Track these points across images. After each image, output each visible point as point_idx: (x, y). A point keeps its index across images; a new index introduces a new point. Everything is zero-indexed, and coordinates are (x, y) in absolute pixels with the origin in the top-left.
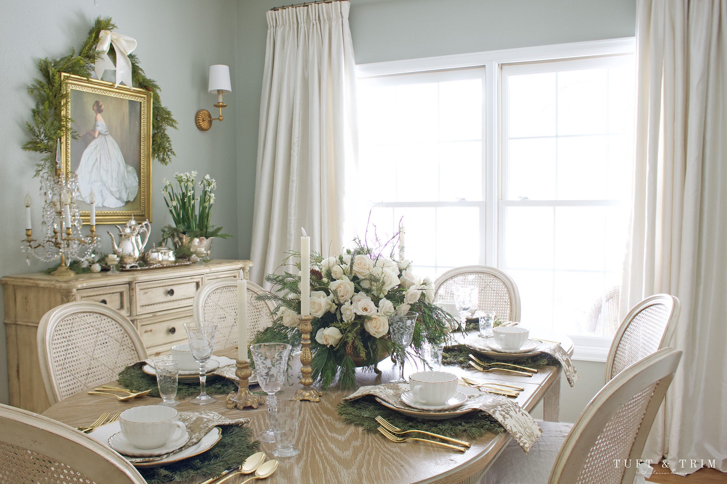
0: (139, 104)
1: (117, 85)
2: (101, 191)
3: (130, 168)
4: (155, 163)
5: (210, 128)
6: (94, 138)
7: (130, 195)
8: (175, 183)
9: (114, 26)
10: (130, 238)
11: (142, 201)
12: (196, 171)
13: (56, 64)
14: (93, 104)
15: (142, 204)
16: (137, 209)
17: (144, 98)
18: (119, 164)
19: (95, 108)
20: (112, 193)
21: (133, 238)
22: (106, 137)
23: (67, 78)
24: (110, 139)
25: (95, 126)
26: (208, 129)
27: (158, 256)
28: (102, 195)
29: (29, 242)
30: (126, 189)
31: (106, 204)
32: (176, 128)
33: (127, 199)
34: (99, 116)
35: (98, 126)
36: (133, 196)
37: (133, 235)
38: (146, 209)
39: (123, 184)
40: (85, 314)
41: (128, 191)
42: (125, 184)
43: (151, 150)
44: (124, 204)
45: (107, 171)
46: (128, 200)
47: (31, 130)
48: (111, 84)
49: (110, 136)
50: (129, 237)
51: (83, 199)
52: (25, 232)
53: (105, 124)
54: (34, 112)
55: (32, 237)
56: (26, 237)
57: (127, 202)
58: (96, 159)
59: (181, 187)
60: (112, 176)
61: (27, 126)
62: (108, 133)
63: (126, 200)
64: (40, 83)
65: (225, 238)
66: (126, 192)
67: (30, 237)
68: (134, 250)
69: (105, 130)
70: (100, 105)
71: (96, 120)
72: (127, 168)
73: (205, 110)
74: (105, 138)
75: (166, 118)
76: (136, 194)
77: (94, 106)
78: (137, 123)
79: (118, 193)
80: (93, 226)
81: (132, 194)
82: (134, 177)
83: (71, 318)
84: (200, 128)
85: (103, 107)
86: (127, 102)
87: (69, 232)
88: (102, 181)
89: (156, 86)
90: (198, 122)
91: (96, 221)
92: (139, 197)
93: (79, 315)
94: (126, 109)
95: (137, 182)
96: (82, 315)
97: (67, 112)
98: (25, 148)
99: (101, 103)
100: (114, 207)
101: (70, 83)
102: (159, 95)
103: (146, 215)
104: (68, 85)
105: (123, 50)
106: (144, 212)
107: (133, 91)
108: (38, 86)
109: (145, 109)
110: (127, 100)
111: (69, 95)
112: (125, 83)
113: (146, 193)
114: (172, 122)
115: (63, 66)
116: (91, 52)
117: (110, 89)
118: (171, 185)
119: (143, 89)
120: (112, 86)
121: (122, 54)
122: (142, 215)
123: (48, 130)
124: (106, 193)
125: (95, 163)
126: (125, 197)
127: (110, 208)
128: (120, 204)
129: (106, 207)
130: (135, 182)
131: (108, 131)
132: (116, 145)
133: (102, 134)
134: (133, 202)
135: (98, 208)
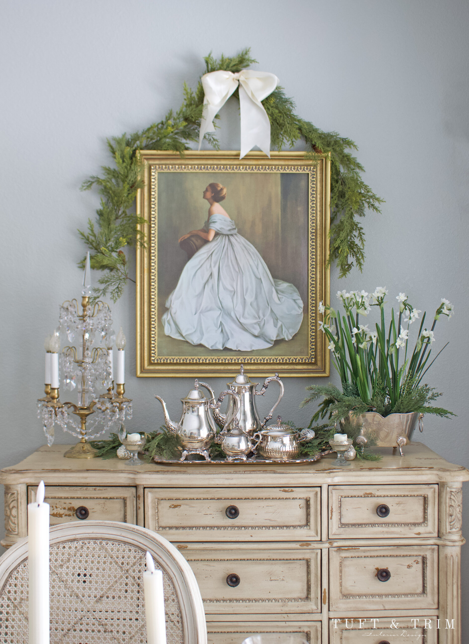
0: (304, 178)
1: (243, 154)
2: (222, 324)
3: (285, 285)
4: (334, 275)
6: (206, 242)
7: (284, 330)
10: (196, 408)
11: (310, 339)
13: (136, 137)
14: (204, 189)
15: (310, 345)
16: (301, 353)
17: (314, 166)
18: (259, 280)
19: (209, 195)
20: (243, 327)
22: (232, 239)
23: (145, 157)
24: (239, 241)
25: (208, 223)
27: (239, 443)
28: (222, 331)
30: (276, 319)
31: (229, 346)
32: (376, 209)
33: (278, 336)
34: (217, 208)
35: (214, 222)
36: (291, 331)
38: (319, 353)
39: (269, 312)
41: (279, 324)
42: (272, 311)
43: (328, 252)
44: (269, 345)
45: (234, 293)
46: (278, 338)
48: (234, 153)
49: (239, 235)
50: (194, 406)
51: (183, 337)
53: (229, 219)
54: (100, 214)
57: (277, 342)
58: (211, 274)
60: (244, 299)
62: (236, 231)
63: (274, 339)
64: (108, 171)
66: (275, 326)
68: (199, 429)
69: (229, 228)
70: (219, 189)
71: (210, 213)
72: (276, 285)
74: (229, 240)
75: (361, 194)
76: (299, 328)
77: (205, 193)
79: (257, 327)
81: (288, 329)
82: (295, 300)
85: (225, 191)
86: (278, 178)
88: (222, 308)
92: (305, 332)
94: (275, 188)
95: (299, 307)
97: (150, 208)
99: (221, 186)
100: (249, 350)
101: (156, 164)
102: (353, 156)
103: (319, 363)
104: (152, 167)
105: (253, 94)
106: (316, 358)
107: (273, 158)
108: (104, 176)
109: (315, 185)
110: (276, 174)
111: (155, 181)
112: (258, 146)
113: (318, 327)
114: (372, 200)
115: (145, 140)
116: (188, 111)
117: (236, 162)
118: (333, 314)
119: (308, 151)
120: (237, 157)
121: (252, 101)
122: (310, 364)
123: (106, 238)
124: (230, 326)
125: (207, 281)
126: (273, 334)
127: (239, 352)
128: (261, 345)
129: (231, 350)
130: (297, 308)
131: (235, 229)
132: (253, 249)
133: (223, 235)
134: (290, 341)
135: (215, 351)
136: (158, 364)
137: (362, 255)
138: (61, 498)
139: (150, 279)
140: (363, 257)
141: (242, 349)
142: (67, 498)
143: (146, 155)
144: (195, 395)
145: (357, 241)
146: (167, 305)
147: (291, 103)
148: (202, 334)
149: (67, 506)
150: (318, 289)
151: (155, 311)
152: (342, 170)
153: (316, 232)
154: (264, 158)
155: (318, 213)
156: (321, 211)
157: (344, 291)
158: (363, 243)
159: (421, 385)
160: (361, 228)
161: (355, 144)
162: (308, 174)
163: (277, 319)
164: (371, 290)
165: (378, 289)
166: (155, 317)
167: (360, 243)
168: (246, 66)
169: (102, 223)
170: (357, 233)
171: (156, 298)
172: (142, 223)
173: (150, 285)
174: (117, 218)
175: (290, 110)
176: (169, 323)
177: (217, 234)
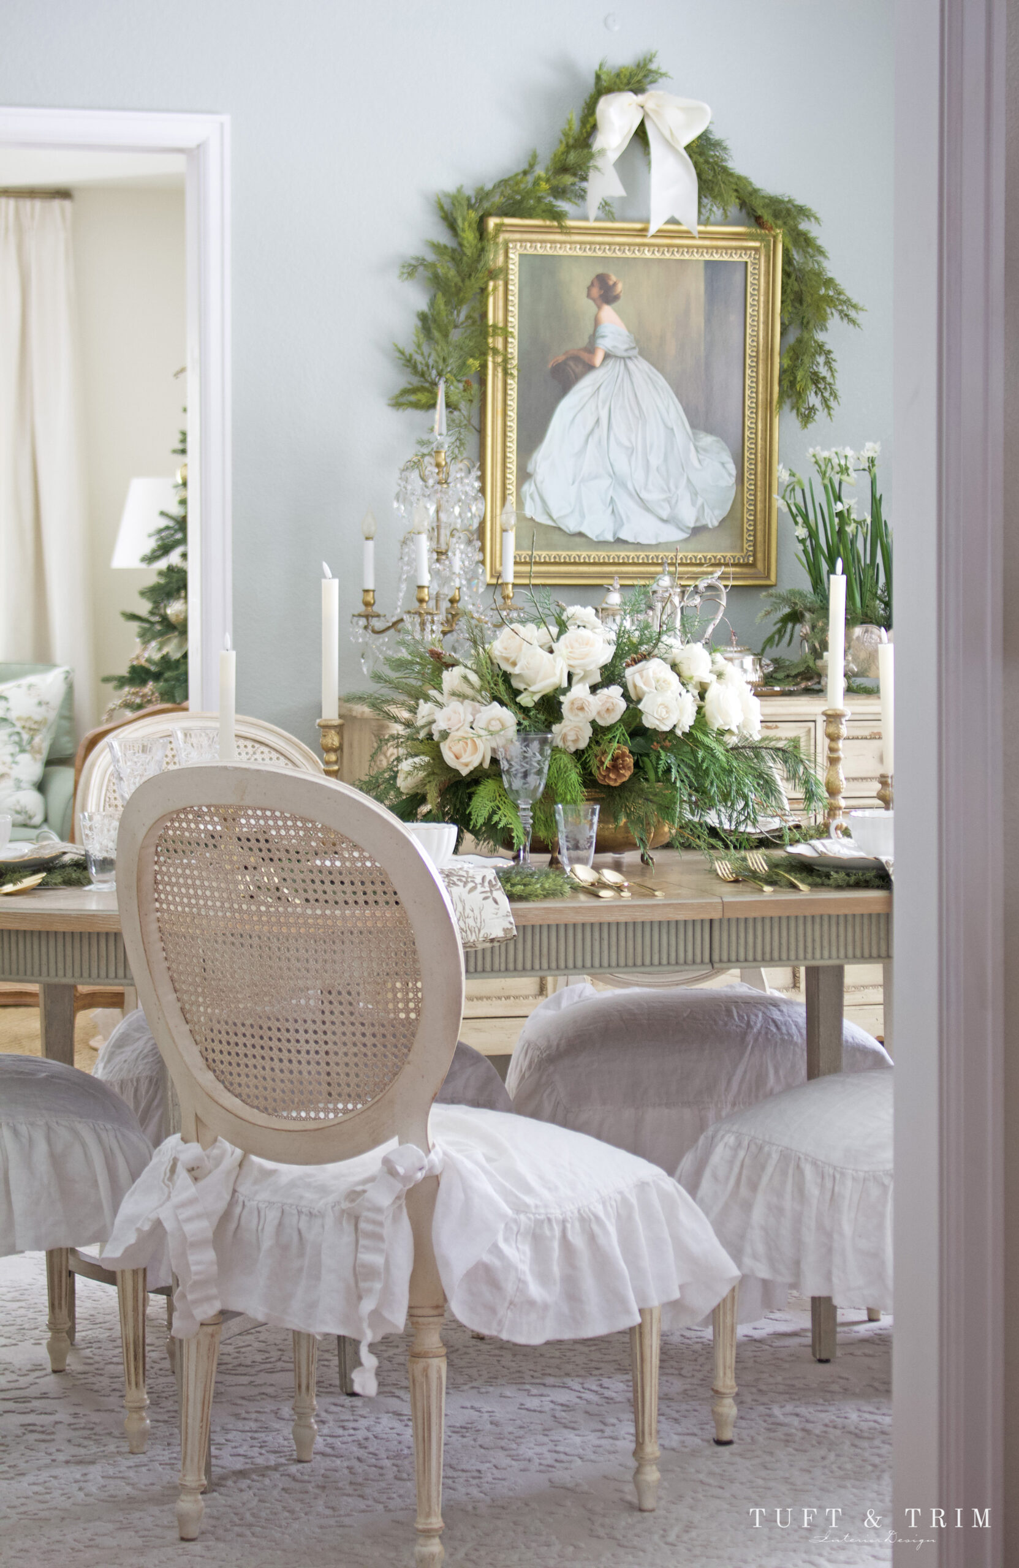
0: (743, 266)
1: (653, 230)
2: (612, 500)
4: (786, 423)
6: (591, 367)
7: (707, 510)
8: (810, 476)
9: (660, 74)
11: (746, 526)
12: (879, 443)
13: (483, 195)
14: (588, 283)
15: (745, 536)
16: (731, 548)
17: (756, 249)
18: (670, 430)
19: (596, 292)
20: (645, 506)
22: (630, 363)
23: (499, 228)
24: (641, 368)
25: (594, 337)
28: (613, 511)
29: (367, 617)
30: (694, 494)
31: (623, 535)
32: (852, 321)
33: (697, 520)
34: (608, 313)
35: (603, 337)
36: (717, 512)
38: (759, 548)
39: (684, 481)
41: (700, 501)
42: (689, 480)
43: (776, 389)
44: (686, 536)
45: (631, 451)
46: (698, 524)
47: (409, 361)
48: (638, 226)
49: (640, 358)
51: (554, 521)
53: (625, 331)
54: (423, 318)
55: (376, 608)
56: (361, 609)
57: (698, 530)
58: (598, 421)
60: (648, 461)
61: (398, 355)
62: (635, 352)
63: (692, 525)
64: (437, 248)
66: (694, 503)
67: (370, 608)
69: (626, 346)
70: (611, 283)
71: (597, 322)
72: (696, 439)
74: (626, 365)
75: (826, 298)
76: (728, 508)
77: (589, 289)
78: (735, 318)
79: (666, 505)
80: (507, 584)
81: (712, 509)
82: (723, 464)
85: (620, 287)
86: (701, 270)
87: (422, 596)
88: (614, 475)
89: (802, 212)
91: (515, 577)
92: (738, 515)
94: (696, 285)
95: (730, 475)
97: (506, 311)
98: (397, 403)
99: (613, 278)
100: (654, 542)
101: (515, 241)
102: (812, 235)
103: (760, 565)
104: (511, 245)
105: (672, 134)
106: (754, 556)
107: (703, 236)
108: (431, 257)
109: (757, 280)
110: (697, 261)
111: (514, 267)
112: (677, 217)
113: (759, 506)
114: (846, 307)
115: (497, 199)
116: (572, 157)
117: (638, 240)
118: (799, 482)
119: (749, 226)
120: (643, 232)
121: (669, 145)
122: (746, 565)
123: (444, 360)
124: (626, 505)
125: (592, 432)
126: (690, 519)
127: (638, 546)
128: (672, 534)
129: (625, 542)
130: (726, 475)
131: (634, 348)
132: (662, 381)
133: (616, 357)
134: (715, 528)
135: (602, 544)
136: (516, 563)
137: (834, 394)
139: (505, 425)
140: (836, 397)
141: (643, 541)
143: (502, 225)
144: (615, 599)
145: (823, 371)
146: (530, 469)
147: (725, 149)
148: (583, 516)
150: (759, 447)
151: (512, 477)
152: (797, 256)
153: (757, 357)
154: (687, 235)
155: (761, 326)
156: (766, 323)
157: (818, 448)
158: (833, 375)
160: (830, 352)
161: (818, 215)
162: (746, 263)
163: (696, 494)
164: (858, 447)
165: (869, 445)
166: (512, 488)
167: (828, 375)
168: (653, 82)
169: (436, 334)
170: (821, 360)
171: (513, 456)
172: (494, 335)
173: (505, 436)
174: (456, 327)
175: (723, 160)
176: (532, 498)
177: (607, 356)
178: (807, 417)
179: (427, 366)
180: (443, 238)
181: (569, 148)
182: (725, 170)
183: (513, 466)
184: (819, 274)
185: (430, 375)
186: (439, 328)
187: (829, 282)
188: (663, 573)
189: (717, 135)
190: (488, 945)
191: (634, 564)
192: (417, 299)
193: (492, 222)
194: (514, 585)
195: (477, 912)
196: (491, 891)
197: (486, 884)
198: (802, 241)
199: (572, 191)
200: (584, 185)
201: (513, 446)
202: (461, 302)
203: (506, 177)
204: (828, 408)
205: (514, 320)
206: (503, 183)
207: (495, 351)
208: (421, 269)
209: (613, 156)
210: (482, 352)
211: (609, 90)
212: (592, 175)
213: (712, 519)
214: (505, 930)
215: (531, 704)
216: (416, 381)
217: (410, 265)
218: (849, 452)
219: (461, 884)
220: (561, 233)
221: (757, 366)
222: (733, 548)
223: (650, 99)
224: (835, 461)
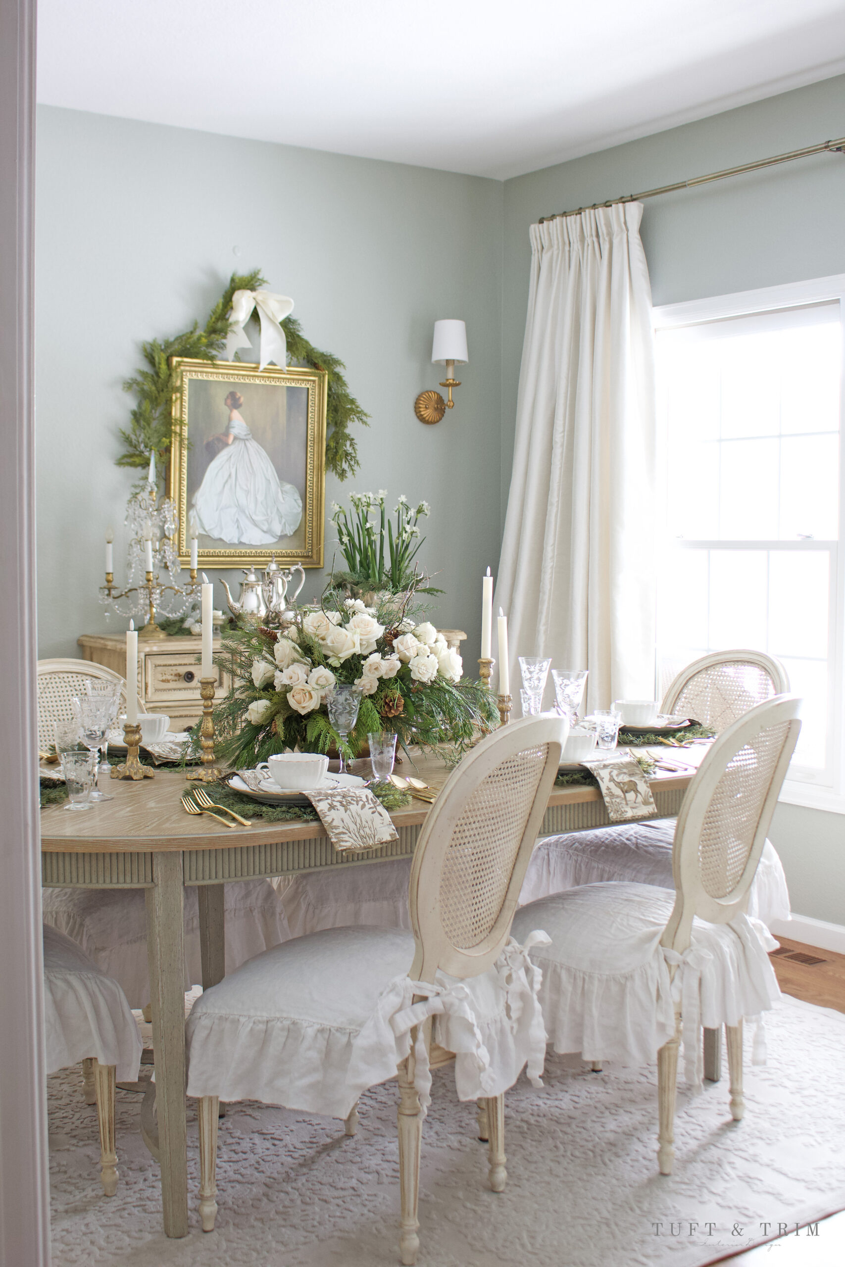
0: (306, 391)
1: (262, 367)
2: (237, 520)
3: (288, 487)
4: (329, 479)
5: (440, 419)
6: (226, 445)
7: (287, 525)
8: (350, 508)
9: (263, 281)
10: (254, 589)
11: (307, 535)
12: (385, 488)
13: (168, 345)
14: (225, 397)
15: (307, 540)
17: (314, 381)
18: (268, 481)
19: (229, 401)
20: (255, 524)
21: (259, 589)
22: (248, 444)
23: (179, 364)
24: (253, 445)
25: (228, 428)
26: (438, 421)
28: (238, 527)
29: (110, 589)
31: (243, 540)
32: (364, 423)
33: (282, 531)
34: (236, 414)
35: (233, 427)
36: (292, 527)
37: (258, 585)
38: (315, 548)
39: (275, 510)
40: (70, 675)
41: (283, 521)
42: (278, 510)
43: (324, 458)
44: (275, 540)
45: (248, 492)
46: (283, 534)
47: (127, 438)
48: (253, 365)
49: (253, 441)
50: (252, 588)
52: (104, 576)
53: (244, 424)
54: (135, 413)
55: (113, 584)
56: (105, 584)
57: (282, 537)
58: (230, 476)
59: (358, 515)
60: (256, 498)
61: (122, 435)
62: (250, 436)
63: (279, 534)
64: (143, 374)
65: (432, 594)
66: (280, 523)
67: (110, 584)
68: (258, 607)
69: (245, 433)
70: (237, 397)
71: (230, 419)
72: (282, 486)
73: (430, 392)
74: (245, 444)
75: (350, 409)
76: (298, 525)
77: (226, 400)
78: (302, 419)
79: (266, 523)
80: (194, 570)
81: (290, 525)
82: (295, 500)
83: (48, 677)
84: (422, 419)
85: (242, 399)
86: (285, 391)
87: (149, 577)
88: (238, 506)
89: (337, 362)
90: (418, 410)
92: (303, 529)
93: (61, 675)
94: (282, 400)
95: (299, 506)
96: (65, 675)
97: (181, 411)
98: (120, 463)
99: (239, 394)
100: (259, 544)
101: (187, 371)
102: (341, 374)
103: (315, 557)
104: (184, 374)
105: (273, 315)
106: (312, 551)
107: (290, 373)
108: (139, 379)
109: (314, 399)
110: (283, 386)
111: (186, 386)
112: (275, 361)
113: (314, 524)
114: (360, 415)
115: (177, 347)
116: (219, 325)
117: (252, 373)
118: (343, 512)
119: (311, 368)
120: (255, 369)
121: (271, 321)
122: (308, 557)
123: (149, 438)
124: (245, 523)
125: (227, 481)
126: (278, 529)
127: (251, 546)
128: (269, 540)
129: (244, 544)
130: (297, 507)
131: (250, 434)
132: (264, 453)
133: (240, 439)
134: (291, 536)
135: (231, 545)
136: (199, 556)
137: (357, 463)
138: (170, 665)
139: (180, 477)
140: (358, 464)
141: (254, 543)
142: (175, 665)
143: (182, 362)
144: (252, 578)
145: (349, 449)
146: (193, 502)
147: (299, 324)
148: (222, 529)
149: (174, 672)
150: (315, 491)
151: (184, 507)
152: (334, 386)
153: (314, 441)
154: (280, 371)
155: (316, 424)
157: (352, 492)
158: (355, 452)
159: (408, 571)
160: (353, 439)
161: (344, 364)
162: (309, 389)
163: (281, 517)
164: (376, 492)
165: (381, 491)
166: (184, 513)
167: (353, 452)
168: (260, 285)
169: (142, 423)
170: (348, 443)
171: (185, 495)
172: (175, 425)
173: (180, 483)
174: (154, 419)
175: (299, 331)
176: (194, 517)
177: (235, 438)
178: (342, 475)
179: (138, 442)
180: (146, 367)
181: (218, 319)
182: (298, 336)
183: (185, 501)
184: (346, 396)
185: (140, 447)
186: (145, 420)
187: (352, 402)
188: (271, 561)
189: (294, 317)
190: (380, 846)
191: (250, 556)
192: (131, 403)
193: (175, 360)
194: (198, 569)
195: (370, 823)
196: (375, 807)
197: (370, 802)
198: (337, 378)
199: (217, 344)
200: (224, 341)
201: (185, 489)
202: (157, 405)
203: (181, 334)
204: (353, 470)
205: (186, 417)
206: (179, 338)
207: (176, 433)
208: (135, 385)
209: (242, 325)
210: (168, 434)
211: (239, 288)
212: (230, 335)
213: (290, 531)
214: (391, 835)
215: (339, 665)
216: (131, 450)
217: (128, 383)
218: (371, 495)
219: (355, 803)
220: (213, 368)
221: (314, 446)
222: (299, 547)
223: (260, 294)
224: (364, 500)
